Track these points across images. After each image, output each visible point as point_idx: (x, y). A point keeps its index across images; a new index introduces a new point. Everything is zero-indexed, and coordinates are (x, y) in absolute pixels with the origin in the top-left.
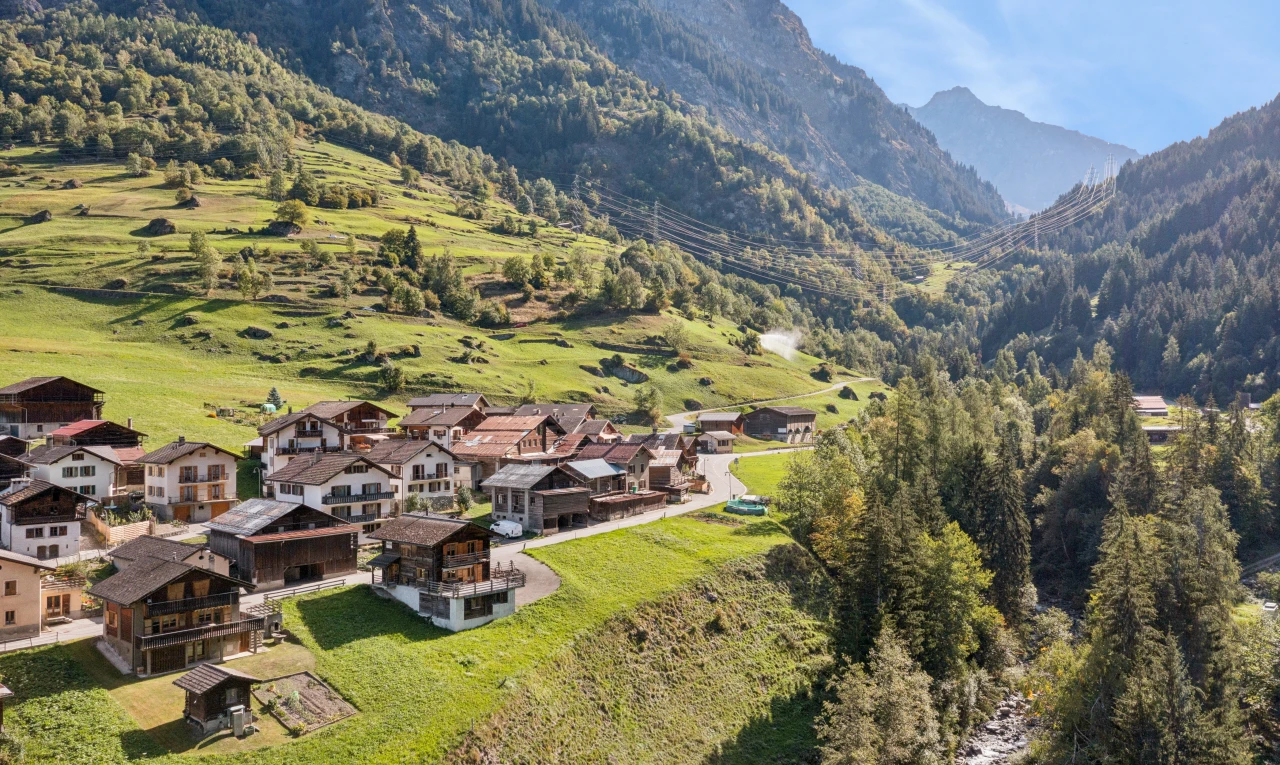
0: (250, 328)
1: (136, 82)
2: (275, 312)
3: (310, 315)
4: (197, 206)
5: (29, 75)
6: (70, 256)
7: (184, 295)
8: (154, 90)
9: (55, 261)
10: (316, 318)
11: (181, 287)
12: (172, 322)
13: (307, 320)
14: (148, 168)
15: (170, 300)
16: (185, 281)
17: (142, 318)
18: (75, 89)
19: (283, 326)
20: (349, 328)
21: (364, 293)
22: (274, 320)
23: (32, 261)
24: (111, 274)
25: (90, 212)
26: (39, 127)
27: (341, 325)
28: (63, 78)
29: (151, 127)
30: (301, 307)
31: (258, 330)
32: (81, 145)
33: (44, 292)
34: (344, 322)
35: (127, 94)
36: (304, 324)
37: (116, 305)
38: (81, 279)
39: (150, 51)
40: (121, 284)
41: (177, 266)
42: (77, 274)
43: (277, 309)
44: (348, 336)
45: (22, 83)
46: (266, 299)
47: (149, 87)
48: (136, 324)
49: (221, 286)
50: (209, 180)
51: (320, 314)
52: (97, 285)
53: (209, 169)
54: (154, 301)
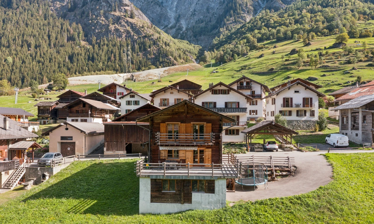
0: (309, 77)
1: (305, 17)
2: (322, 71)
3: (336, 71)
4: (310, 45)
5: (275, 22)
6: (262, 64)
7: (291, 69)
8: (311, 18)
9: (257, 66)
10: (338, 72)
11: (290, 67)
12: (283, 78)
13: (334, 73)
14: (300, 38)
15: (285, 72)
16: (293, 65)
17: (274, 78)
18: (287, 23)
19: (324, 75)
20: (352, 73)
21: (365, 61)
22: (320, 74)
23: (251, 67)
24: (270, 67)
25: (276, 52)
26: (273, 35)
27: (349, 73)
28: (284, 21)
29: (305, 26)
30: (333, 68)
31: (312, 78)
32: (283, 36)
33: (250, 75)
34: (351, 72)
35: (302, 21)
36: (333, 74)
37: (269, 75)
38: (262, 70)
39: (313, 8)
40: (272, 69)
41: (292, 61)
42: (261, 69)
43: (323, 70)
44: (351, 77)
45: (273, 25)
46: (320, 67)
47: (309, 17)
48: (272, 80)
49: (305, 66)
50: (319, 38)
51: (341, 70)
52: (266, 71)
53: (319, 34)
54: (280, 73)
